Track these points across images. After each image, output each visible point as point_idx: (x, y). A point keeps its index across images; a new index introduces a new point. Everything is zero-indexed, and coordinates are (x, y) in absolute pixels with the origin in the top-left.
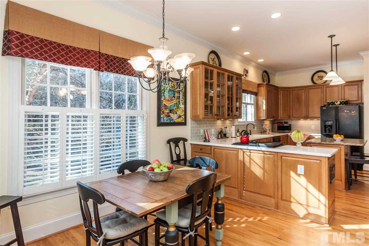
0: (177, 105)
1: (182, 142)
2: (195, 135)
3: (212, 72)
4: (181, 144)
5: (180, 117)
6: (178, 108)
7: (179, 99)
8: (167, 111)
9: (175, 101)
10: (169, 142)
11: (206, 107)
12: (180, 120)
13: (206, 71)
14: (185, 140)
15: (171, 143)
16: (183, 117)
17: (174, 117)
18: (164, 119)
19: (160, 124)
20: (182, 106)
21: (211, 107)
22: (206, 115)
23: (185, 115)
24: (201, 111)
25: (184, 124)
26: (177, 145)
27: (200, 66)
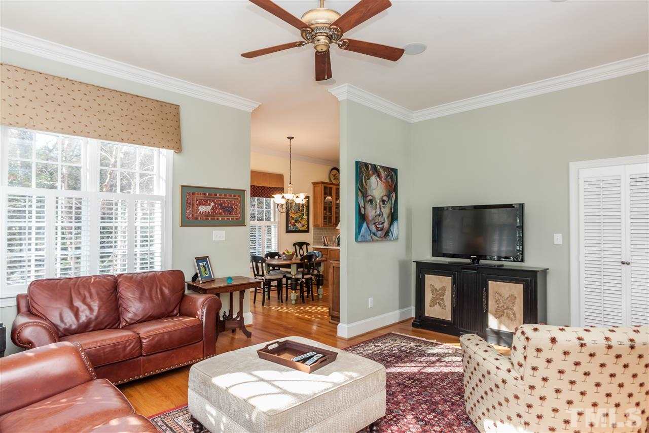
0: (302, 217)
1: (305, 246)
2: (317, 241)
3: (331, 188)
4: (304, 247)
5: (304, 226)
6: (302, 218)
7: (303, 211)
8: (293, 221)
9: (299, 214)
10: (294, 245)
11: (325, 218)
12: (303, 228)
13: (325, 188)
14: (308, 244)
15: (296, 246)
16: (307, 226)
17: (299, 226)
18: (291, 228)
19: (288, 231)
20: (305, 217)
21: (330, 218)
22: (325, 224)
23: (308, 224)
24: (321, 221)
25: (307, 231)
26: (301, 248)
27: (320, 185)
